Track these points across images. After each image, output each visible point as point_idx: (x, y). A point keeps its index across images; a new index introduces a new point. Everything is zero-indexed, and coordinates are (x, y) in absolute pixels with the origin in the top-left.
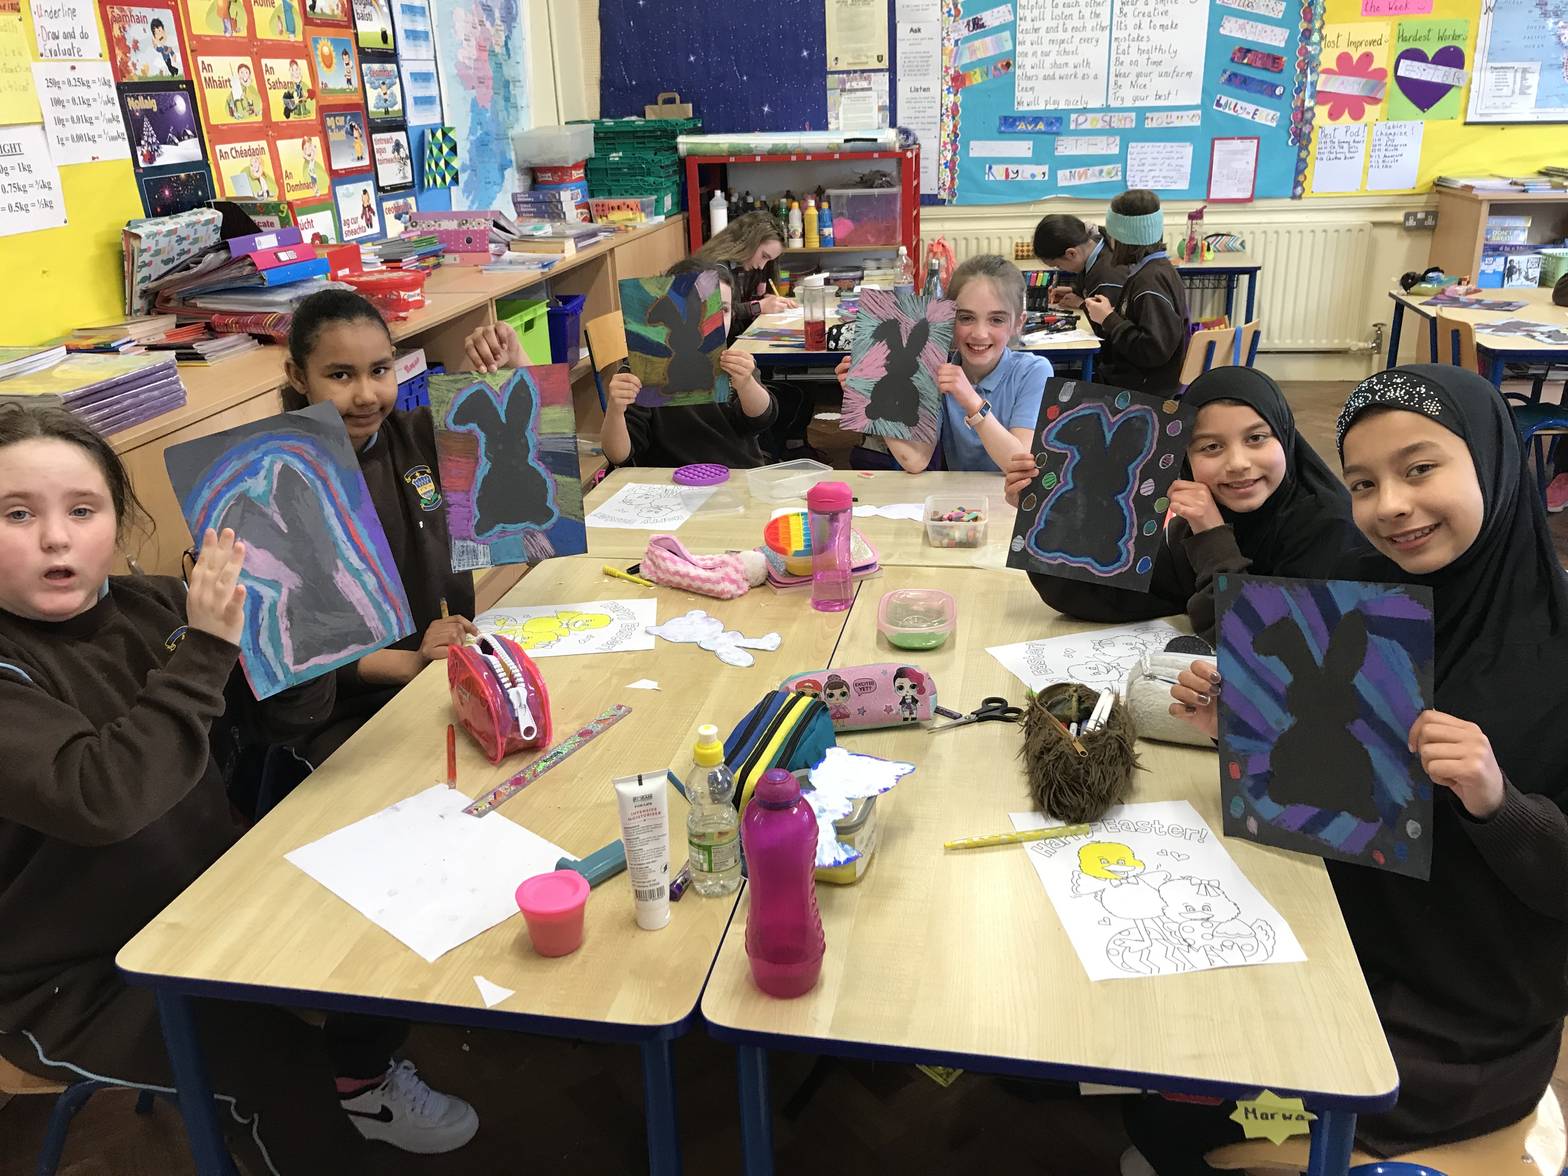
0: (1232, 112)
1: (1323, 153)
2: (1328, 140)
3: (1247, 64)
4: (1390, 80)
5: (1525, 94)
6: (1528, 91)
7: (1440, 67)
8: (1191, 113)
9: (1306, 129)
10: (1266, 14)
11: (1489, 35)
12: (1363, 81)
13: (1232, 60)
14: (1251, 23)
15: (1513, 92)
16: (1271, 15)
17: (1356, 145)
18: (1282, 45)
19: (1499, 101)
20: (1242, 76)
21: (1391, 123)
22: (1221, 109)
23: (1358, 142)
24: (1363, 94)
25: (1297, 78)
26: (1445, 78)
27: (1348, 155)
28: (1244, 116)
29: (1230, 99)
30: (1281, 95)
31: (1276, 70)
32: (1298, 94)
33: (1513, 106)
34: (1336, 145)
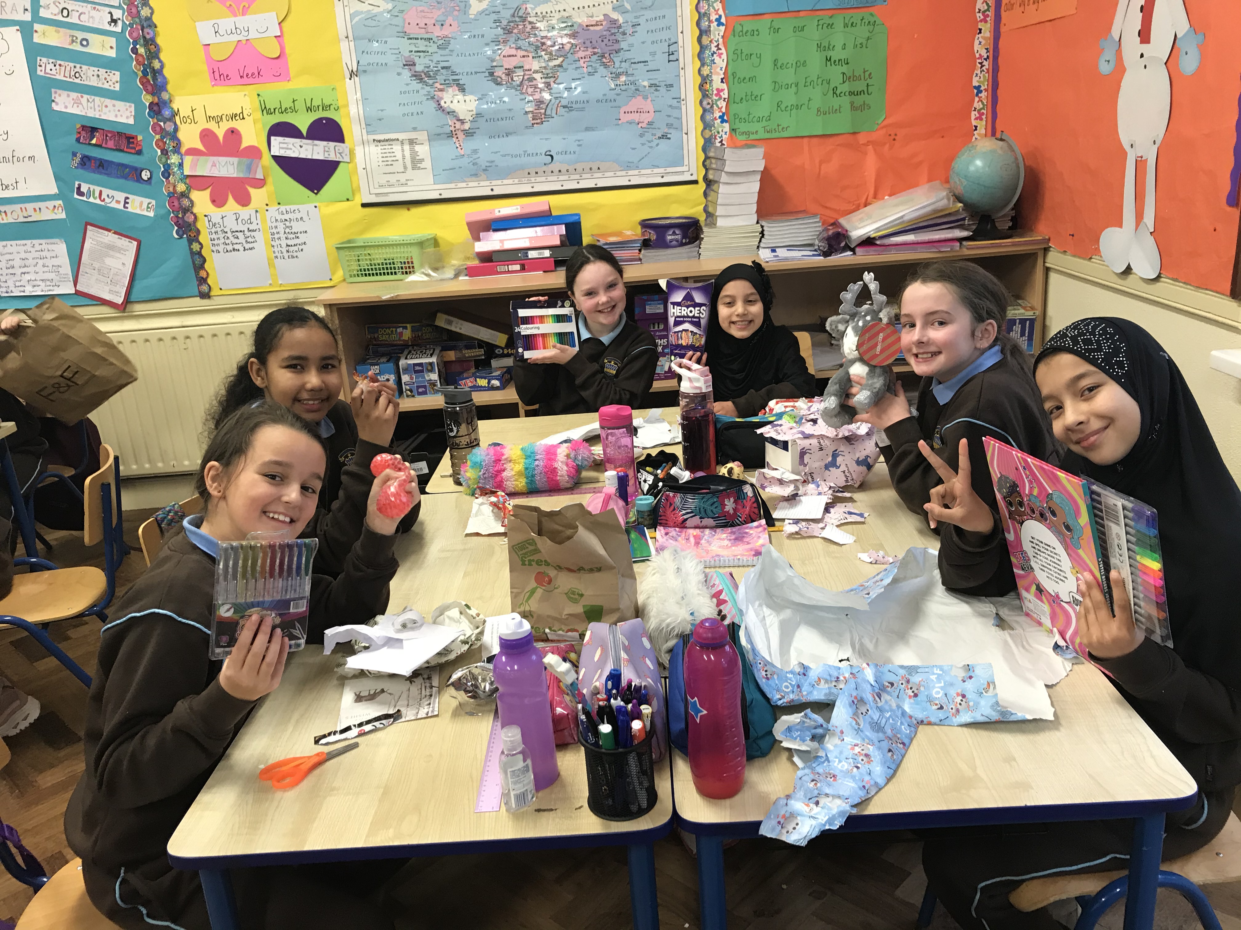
0: (98, 201)
1: (218, 245)
2: (219, 229)
3: (95, 145)
4: (267, 160)
5: (419, 168)
6: (422, 166)
7: (316, 142)
8: (51, 204)
9: (190, 218)
10: (100, 85)
11: (360, 103)
12: (235, 160)
13: (78, 140)
14: (85, 96)
15: (405, 167)
16: (106, 86)
17: (253, 234)
18: (131, 121)
19: (393, 179)
20: (95, 159)
21: (283, 208)
22: (84, 198)
23: (254, 231)
24: (241, 175)
25: (160, 160)
26: (326, 155)
27: (247, 246)
28: (114, 205)
29: (92, 187)
30: (149, 179)
31: (133, 151)
32: (167, 178)
33: (409, 183)
34: (229, 234)
